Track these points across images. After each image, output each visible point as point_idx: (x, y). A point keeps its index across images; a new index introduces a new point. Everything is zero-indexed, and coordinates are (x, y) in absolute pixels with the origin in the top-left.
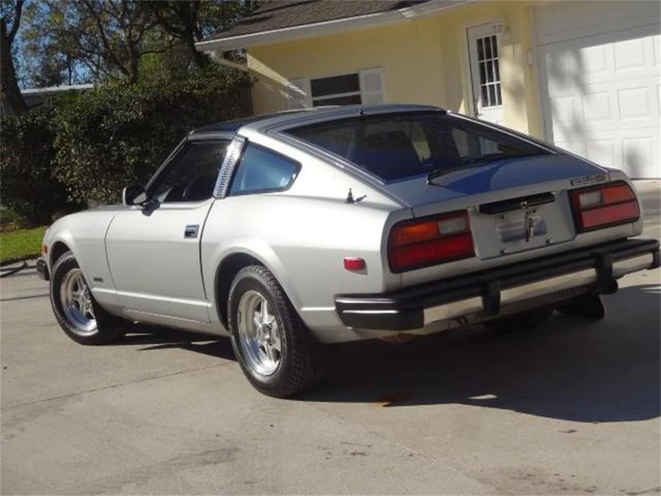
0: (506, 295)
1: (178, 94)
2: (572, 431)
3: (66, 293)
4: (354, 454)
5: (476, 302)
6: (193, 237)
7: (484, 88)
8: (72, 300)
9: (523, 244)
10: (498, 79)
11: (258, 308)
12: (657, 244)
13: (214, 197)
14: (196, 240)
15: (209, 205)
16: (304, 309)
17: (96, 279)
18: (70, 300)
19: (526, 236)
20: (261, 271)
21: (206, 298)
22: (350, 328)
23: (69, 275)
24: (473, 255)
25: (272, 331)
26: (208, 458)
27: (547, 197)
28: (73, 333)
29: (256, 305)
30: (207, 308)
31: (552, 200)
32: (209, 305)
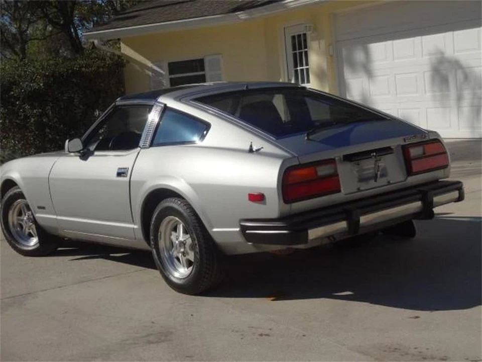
0: (363, 220)
1: (70, 71)
2: (417, 317)
3: (13, 217)
4: (261, 335)
5: (343, 225)
6: (124, 176)
7: (296, 71)
8: (17, 223)
9: (372, 184)
10: (307, 64)
11: (175, 229)
12: (461, 184)
13: (140, 147)
14: (127, 179)
15: (136, 154)
16: (215, 230)
17: (40, 208)
18: (15, 223)
19: (375, 178)
20: (179, 202)
21: (133, 221)
22: (250, 243)
23: (15, 204)
24: (340, 191)
25: (186, 246)
26: (151, 338)
27: (387, 150)
28: (17, 247)
29: (173, 226)
30: (134, 228)
31: (391, 152)
32: (136, 227)
